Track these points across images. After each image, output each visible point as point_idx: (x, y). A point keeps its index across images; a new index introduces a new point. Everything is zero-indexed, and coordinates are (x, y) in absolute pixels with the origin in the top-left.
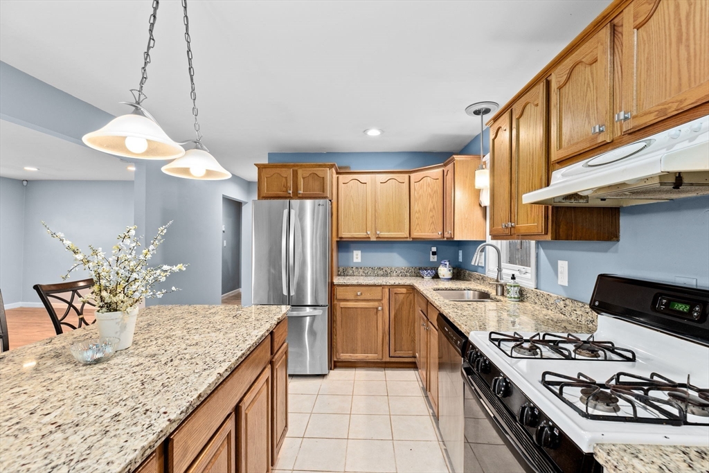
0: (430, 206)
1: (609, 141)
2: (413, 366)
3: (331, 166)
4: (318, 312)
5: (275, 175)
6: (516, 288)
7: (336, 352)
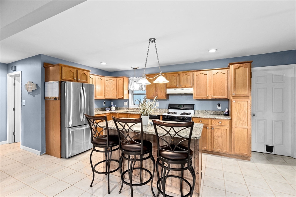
0: (112, 88)
3: (89, 71)
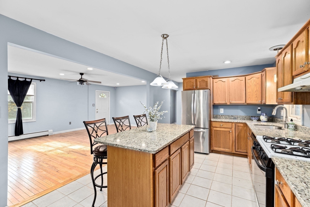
0: (255, 90)
1: (306, 70)
2: (246, 156)
3: (210, 77)
4: (205, 130)
5: (189, 82)
6: (293, 125)
7: (213, 147)
